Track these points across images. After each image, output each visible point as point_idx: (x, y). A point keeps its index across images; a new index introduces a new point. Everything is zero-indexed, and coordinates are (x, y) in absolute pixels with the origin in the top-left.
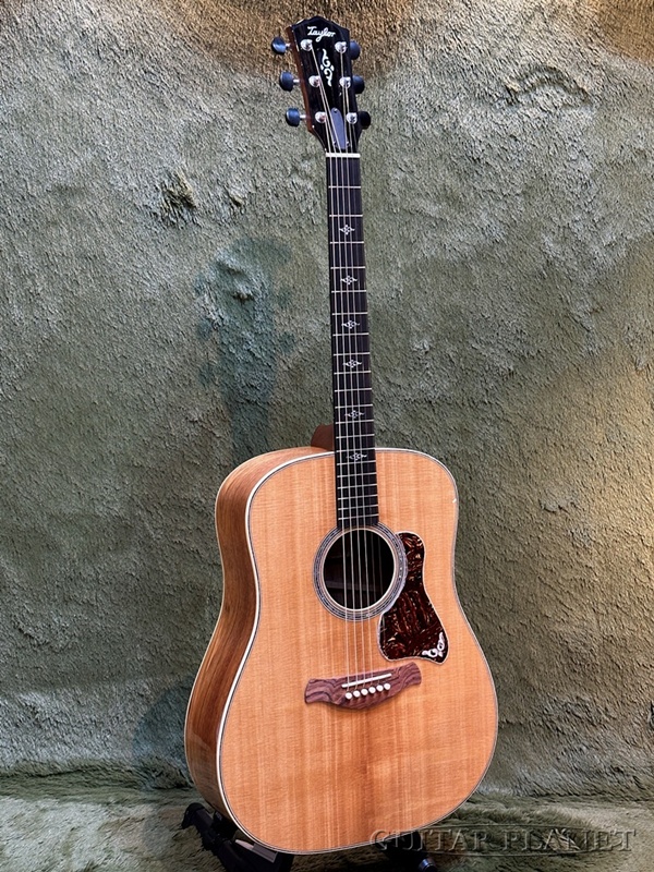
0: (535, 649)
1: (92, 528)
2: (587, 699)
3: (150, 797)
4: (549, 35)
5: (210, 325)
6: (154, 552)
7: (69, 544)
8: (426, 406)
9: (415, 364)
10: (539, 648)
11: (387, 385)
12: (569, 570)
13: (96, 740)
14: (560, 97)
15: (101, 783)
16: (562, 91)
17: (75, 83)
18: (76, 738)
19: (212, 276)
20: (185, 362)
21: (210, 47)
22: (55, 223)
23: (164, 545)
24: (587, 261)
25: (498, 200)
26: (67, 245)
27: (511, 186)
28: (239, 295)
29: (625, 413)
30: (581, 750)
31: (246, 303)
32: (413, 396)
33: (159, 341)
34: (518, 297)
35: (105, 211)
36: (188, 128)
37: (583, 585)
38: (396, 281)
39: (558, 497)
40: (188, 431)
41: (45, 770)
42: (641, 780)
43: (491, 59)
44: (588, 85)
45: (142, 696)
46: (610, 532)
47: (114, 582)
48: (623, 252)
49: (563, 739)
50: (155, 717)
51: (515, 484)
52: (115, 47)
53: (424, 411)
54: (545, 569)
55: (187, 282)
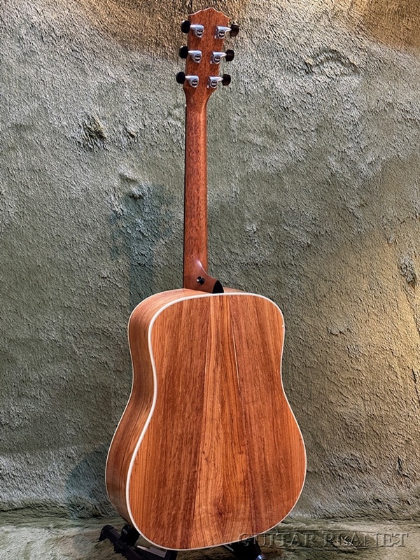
0: (325, 424)
1: (37, 347)
2: (358, 455)
3: (76, 523)
4: (332, 29)
5: (114, 215)
6: (78, 363)
7: (21, 358)
8: (254, 267)
9: (248, 239)
10: (327, 423)
11: (229, 254)
12: (347, 372)
13: (40, 488)
14: (339, 69)
15: (43, 515)
16: (340, 65)
17: (27, 56)
18: (26, 486)
19: (117, 183)
20: (98, 238)
21: (114, 35)
22: (13, 148)
23: (85, 359)
24: (357, 174)
25: (300, 134)
26: (21, 163)
27: (308, 125)
28: (133, 195)
29: (381, 271)
30: (354, 488)
31: (138, 200)
32: (246, 260)
33: (81, 225)
34: (313, 197)
35: (46, 140)
36: (101, 87)
37: (355, 382)
38: (235, 187)
39: (339, 325)
40: (100, 284)
41: (6, 507)
42: (393, 507)
43: (295, 44)
44: (356, 61)
45: (70, 458)
46: (371, 347)
47: (51, 383)
48: (379, 168)
49: (342, 481)
50: (79, 472)
51: (312, 317)
52: (53, 34)
53: (253, 270)
54: (331, 372)
55: (100, 187)
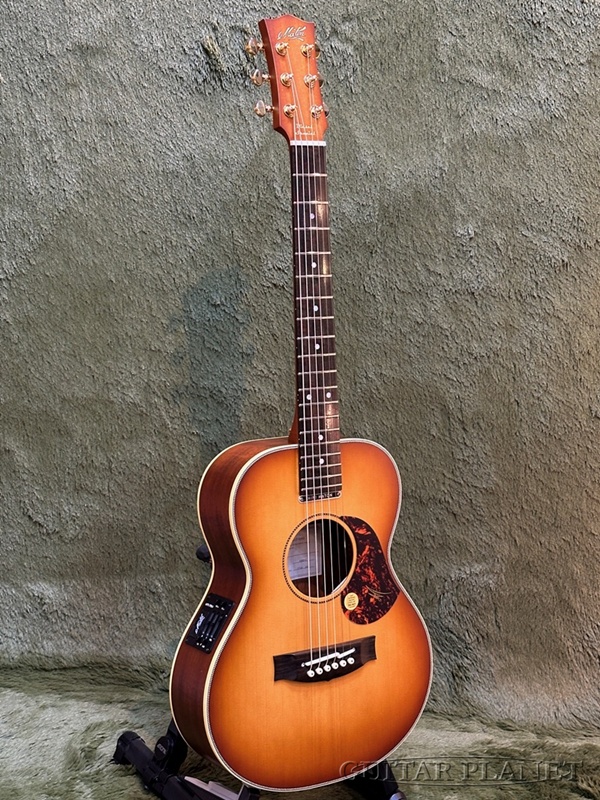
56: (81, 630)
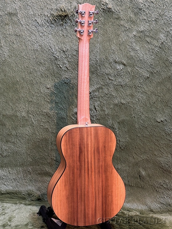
56: (7, 182)
